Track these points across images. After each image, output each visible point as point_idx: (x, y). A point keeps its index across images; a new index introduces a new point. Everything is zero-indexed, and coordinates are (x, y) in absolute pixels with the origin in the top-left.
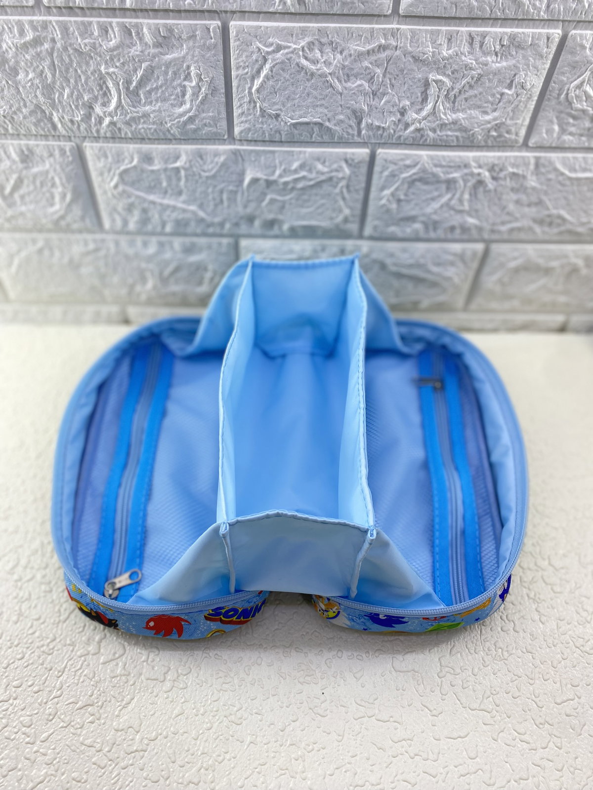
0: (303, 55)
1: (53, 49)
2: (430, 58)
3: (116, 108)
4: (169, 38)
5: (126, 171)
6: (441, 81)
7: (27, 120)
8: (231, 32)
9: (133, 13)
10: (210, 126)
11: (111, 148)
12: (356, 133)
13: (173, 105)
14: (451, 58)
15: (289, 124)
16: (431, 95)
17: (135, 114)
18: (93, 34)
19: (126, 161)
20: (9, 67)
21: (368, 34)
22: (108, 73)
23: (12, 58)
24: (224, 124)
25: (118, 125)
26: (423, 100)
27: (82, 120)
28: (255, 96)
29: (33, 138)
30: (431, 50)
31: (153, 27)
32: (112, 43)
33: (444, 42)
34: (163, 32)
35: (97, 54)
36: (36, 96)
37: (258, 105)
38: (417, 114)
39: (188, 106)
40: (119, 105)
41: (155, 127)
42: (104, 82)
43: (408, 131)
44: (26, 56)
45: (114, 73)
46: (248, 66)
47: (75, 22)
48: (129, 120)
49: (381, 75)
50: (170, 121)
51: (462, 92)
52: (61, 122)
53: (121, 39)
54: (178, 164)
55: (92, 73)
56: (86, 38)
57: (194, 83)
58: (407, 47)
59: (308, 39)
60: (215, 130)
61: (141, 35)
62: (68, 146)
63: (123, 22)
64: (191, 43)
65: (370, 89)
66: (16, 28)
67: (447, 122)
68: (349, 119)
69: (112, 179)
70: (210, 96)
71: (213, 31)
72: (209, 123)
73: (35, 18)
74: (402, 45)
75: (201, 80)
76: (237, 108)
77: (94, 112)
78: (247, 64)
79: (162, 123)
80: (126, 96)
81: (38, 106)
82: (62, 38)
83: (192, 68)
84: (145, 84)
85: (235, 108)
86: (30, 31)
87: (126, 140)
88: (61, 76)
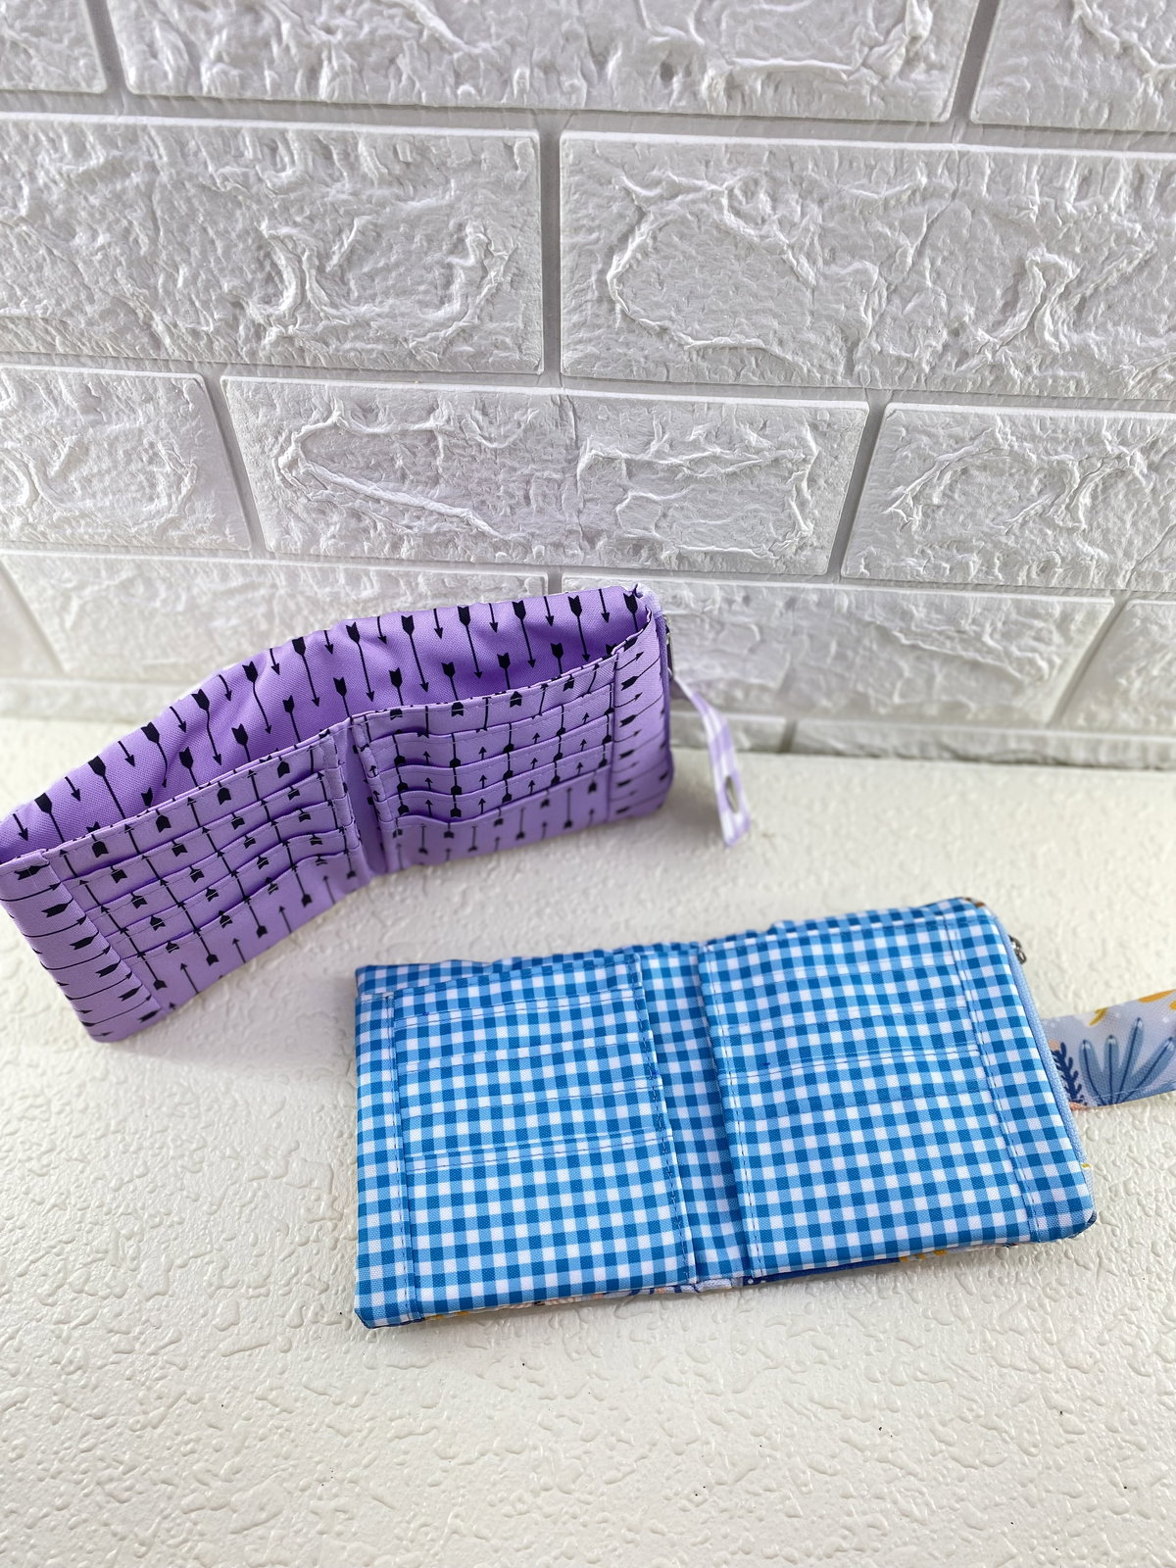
0: (732, 207)
1: (151, 185)
2: (1034, 218)
3: (294, 309)
4: (418, 166)
5: (313, 435)
6: (1055, 265)
7: (96, 328)
8: (562, 154)
9: (335, 112)
10: (506, 348)
11: (282, 385)
12: (841, 369)
13: (423, 304)
14: (1086, 219)
15: (686, 347)
16: (1026, 294)
17: (336, 322)
18: (242, 155)
19: (315, 415)
20: (53, 220)
21: (888, 164)
22: (276, 238)
23: (59, 201)
24: (537, 344)
25: (298, 343)
26: (1006, 305)
27: (217, 331)
28: (614, 288)
29: (110, 363)
30: (1037, 199)
31: (380, 142)
32: (287, 175)
33: (1072, 183)
34: (404, 153)
35: (251, 197)
36: (115, 281)
37: (618, 307)
38: (987, 332)
39: (456, 306)
40: (301, 299)
41: (380, 347)
42: (268, 255)
43: (963, 367)
44: (92, 199)
45: (290, 237)
46: (599, 227)
47: (201, 129)
48: (322, 332)
49: (912, 251)
50: (416, 336)
51: (1102, 289)
52: (171, 335)
53: (306, 165)
54: (430, 424)
55: (239, 237)
56: (227, 164)
57: (471, 261)
58: (980, 194)
59: (742, 172)
60: (517, 356)
61: (352, 159)
62: (186, 380)
63: (311, 132)
64: (468, 178)
65: (882, 281)
66: (65, 139)
67: (1057, 350)
68: (828, 340)
69: (282, 451)
70: (507, 287)
71: (520, 154)
72: (503, 342)
73: (109, 119)
74: (968, 188)
75: (488, 253)
76: (569, 313)
77: (245, 316)
78: (597, 222)
79: (396, 341)
80: (315, 285)
81: (120, 302)
82: (173, 163)
83: (469, 230)
84: (362, 260)
85: (563, 312)
86: (98, 147)
87: (316, 371)
88: (169, 242)
